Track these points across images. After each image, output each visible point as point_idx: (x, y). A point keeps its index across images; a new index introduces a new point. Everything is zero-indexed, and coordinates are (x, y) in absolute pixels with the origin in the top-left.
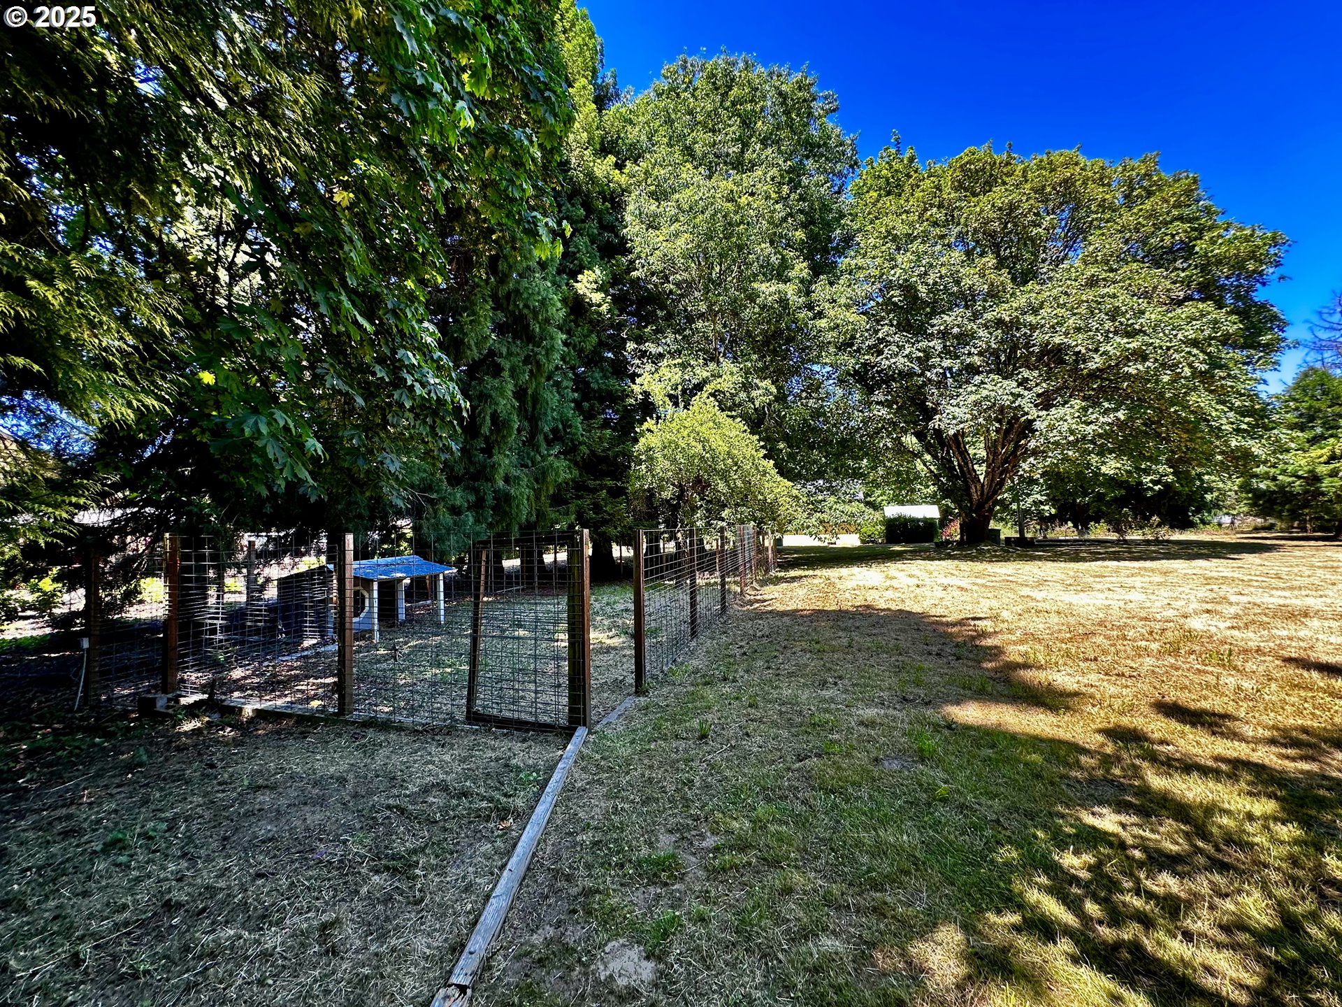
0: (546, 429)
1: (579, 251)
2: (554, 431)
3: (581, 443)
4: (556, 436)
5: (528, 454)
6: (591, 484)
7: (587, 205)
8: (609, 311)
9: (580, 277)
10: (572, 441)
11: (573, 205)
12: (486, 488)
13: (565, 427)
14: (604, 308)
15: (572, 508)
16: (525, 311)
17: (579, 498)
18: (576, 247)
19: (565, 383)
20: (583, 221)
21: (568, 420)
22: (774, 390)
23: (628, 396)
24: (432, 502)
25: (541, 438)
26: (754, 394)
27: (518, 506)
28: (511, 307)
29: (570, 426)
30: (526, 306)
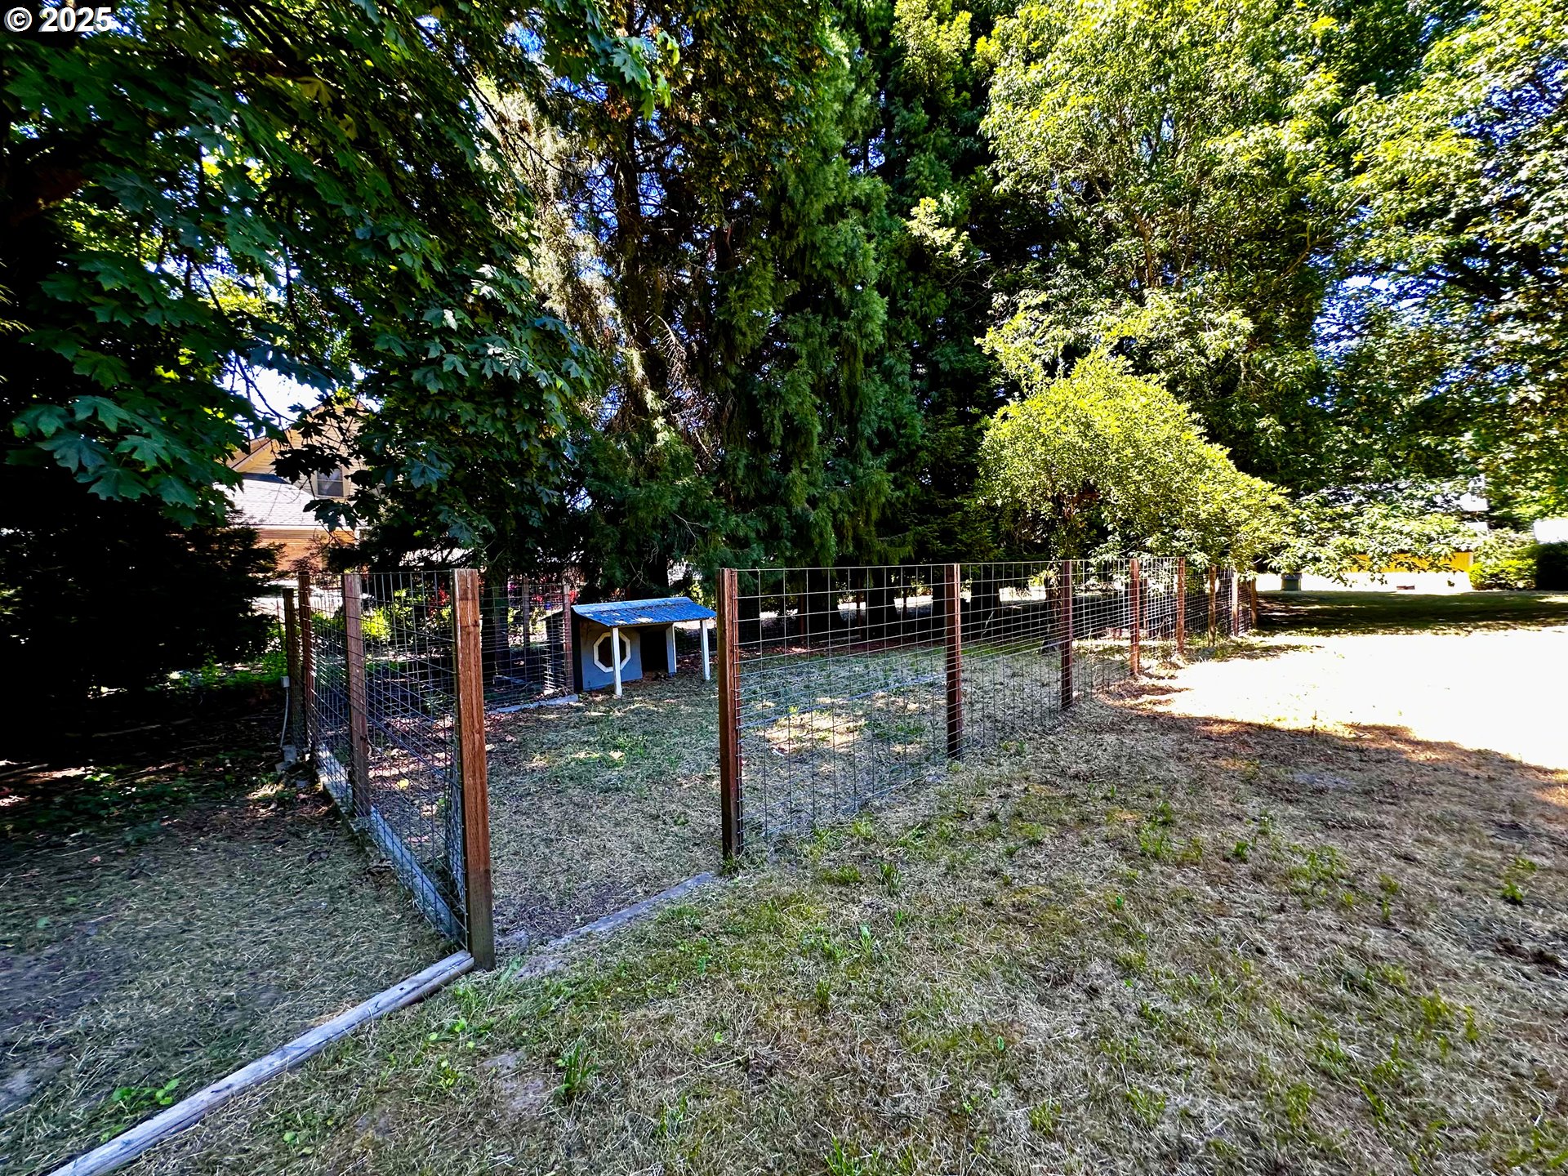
0: (868, 432)
1: (920, 173)
2: (882, 434)
3: (920, 448)
4: (884, 441)
5: (846, 467)
6: (941, 502)
7: (934, 107)
8: (964, 254)
9: (914, 211)
10: (907, 445)
11: (911, 110)
12: (780, 513)
13: (898, 427)
14: (957, 249)
15: (910, 536)
16: (829, 273)
17: (921, 523)
18: (915, 170)
19: (899, 368)
20: (927, 130)
21: (902, 417)
22: (1247, 325)
23: (995, 373)
24: (703, 533)
25: (863, 445)
26: (1206, 337)
27: (821, 535)
28: (806, 271)
29: (905, 426)
30: (829, 266)
